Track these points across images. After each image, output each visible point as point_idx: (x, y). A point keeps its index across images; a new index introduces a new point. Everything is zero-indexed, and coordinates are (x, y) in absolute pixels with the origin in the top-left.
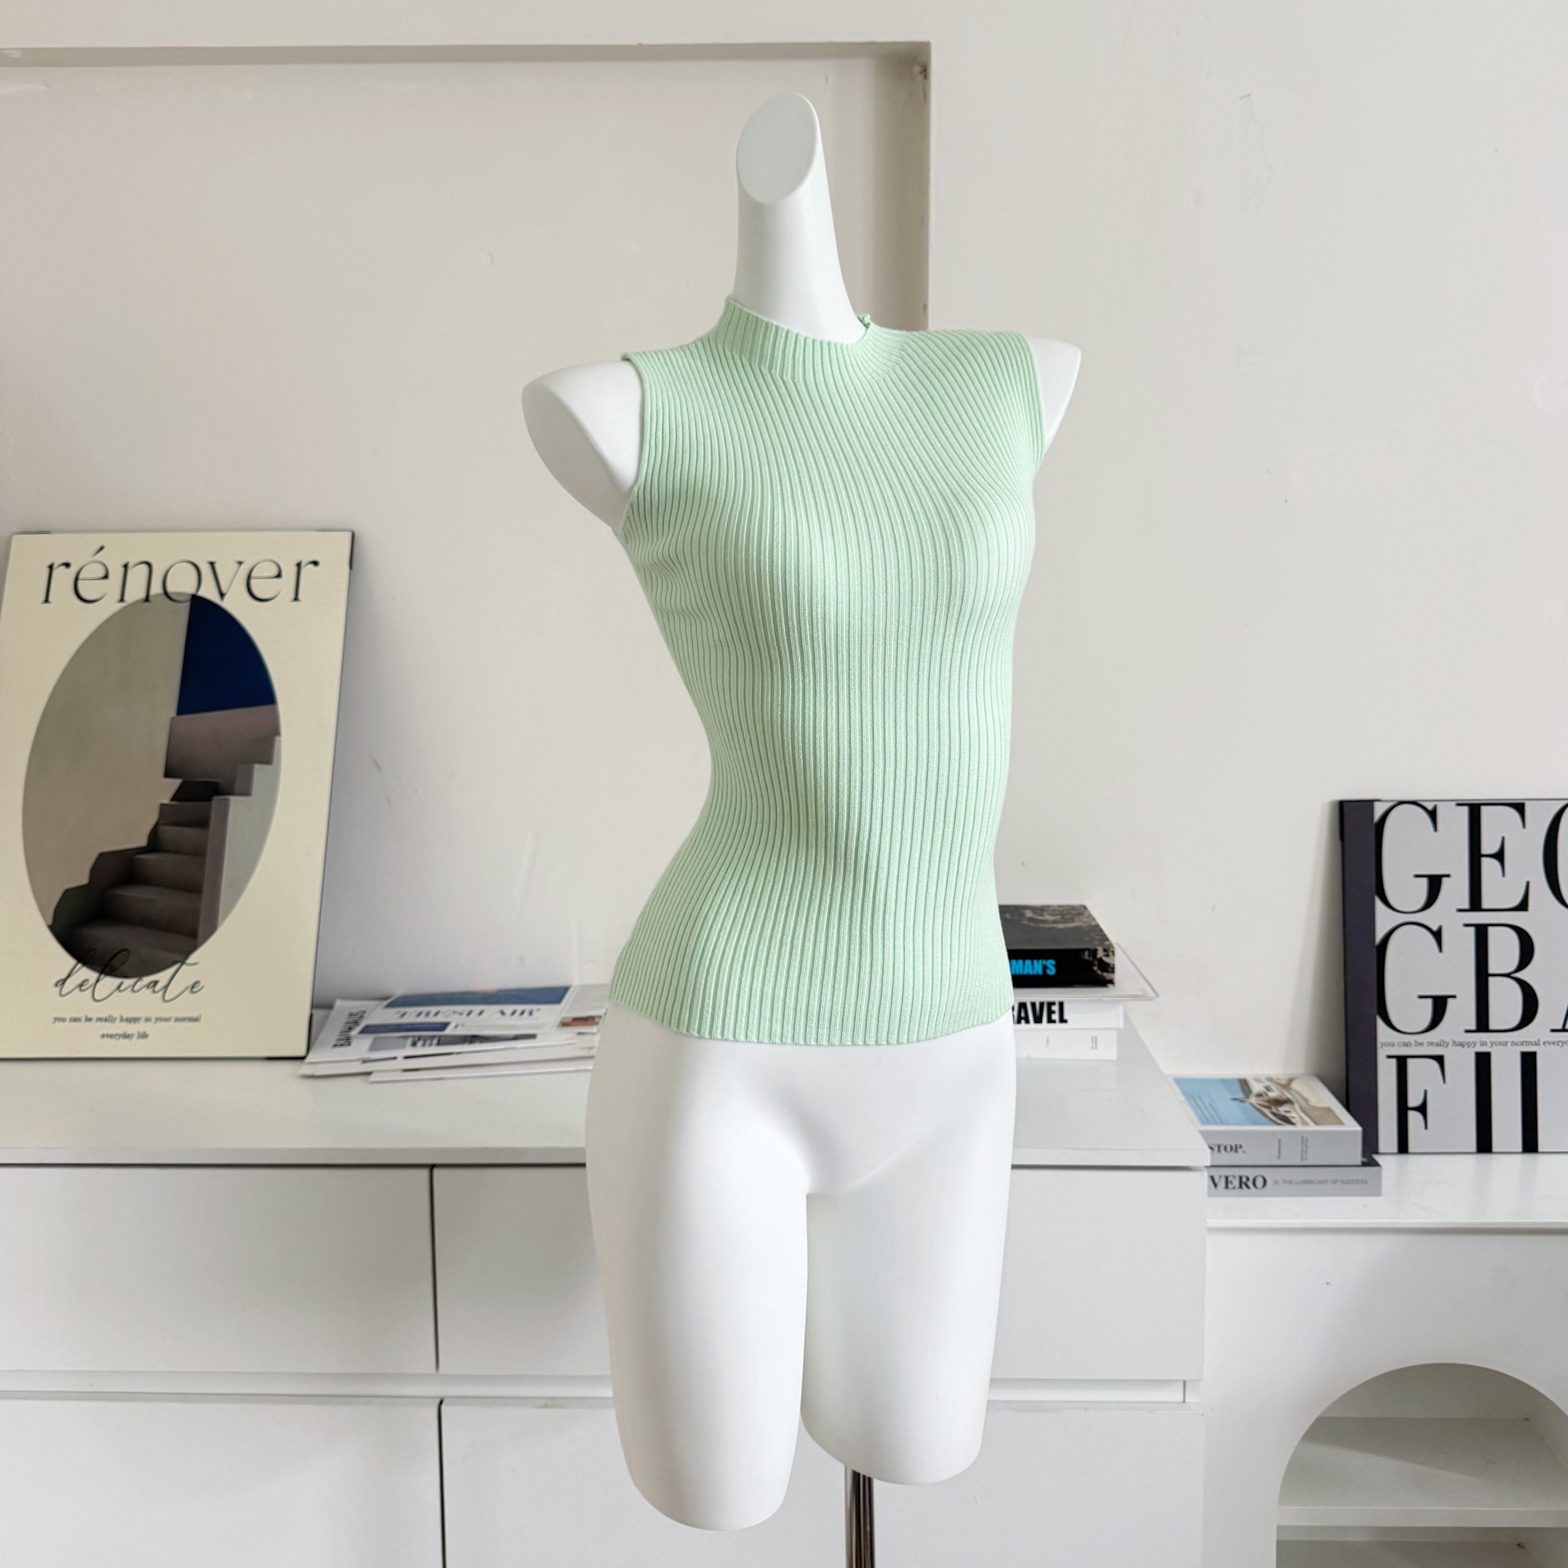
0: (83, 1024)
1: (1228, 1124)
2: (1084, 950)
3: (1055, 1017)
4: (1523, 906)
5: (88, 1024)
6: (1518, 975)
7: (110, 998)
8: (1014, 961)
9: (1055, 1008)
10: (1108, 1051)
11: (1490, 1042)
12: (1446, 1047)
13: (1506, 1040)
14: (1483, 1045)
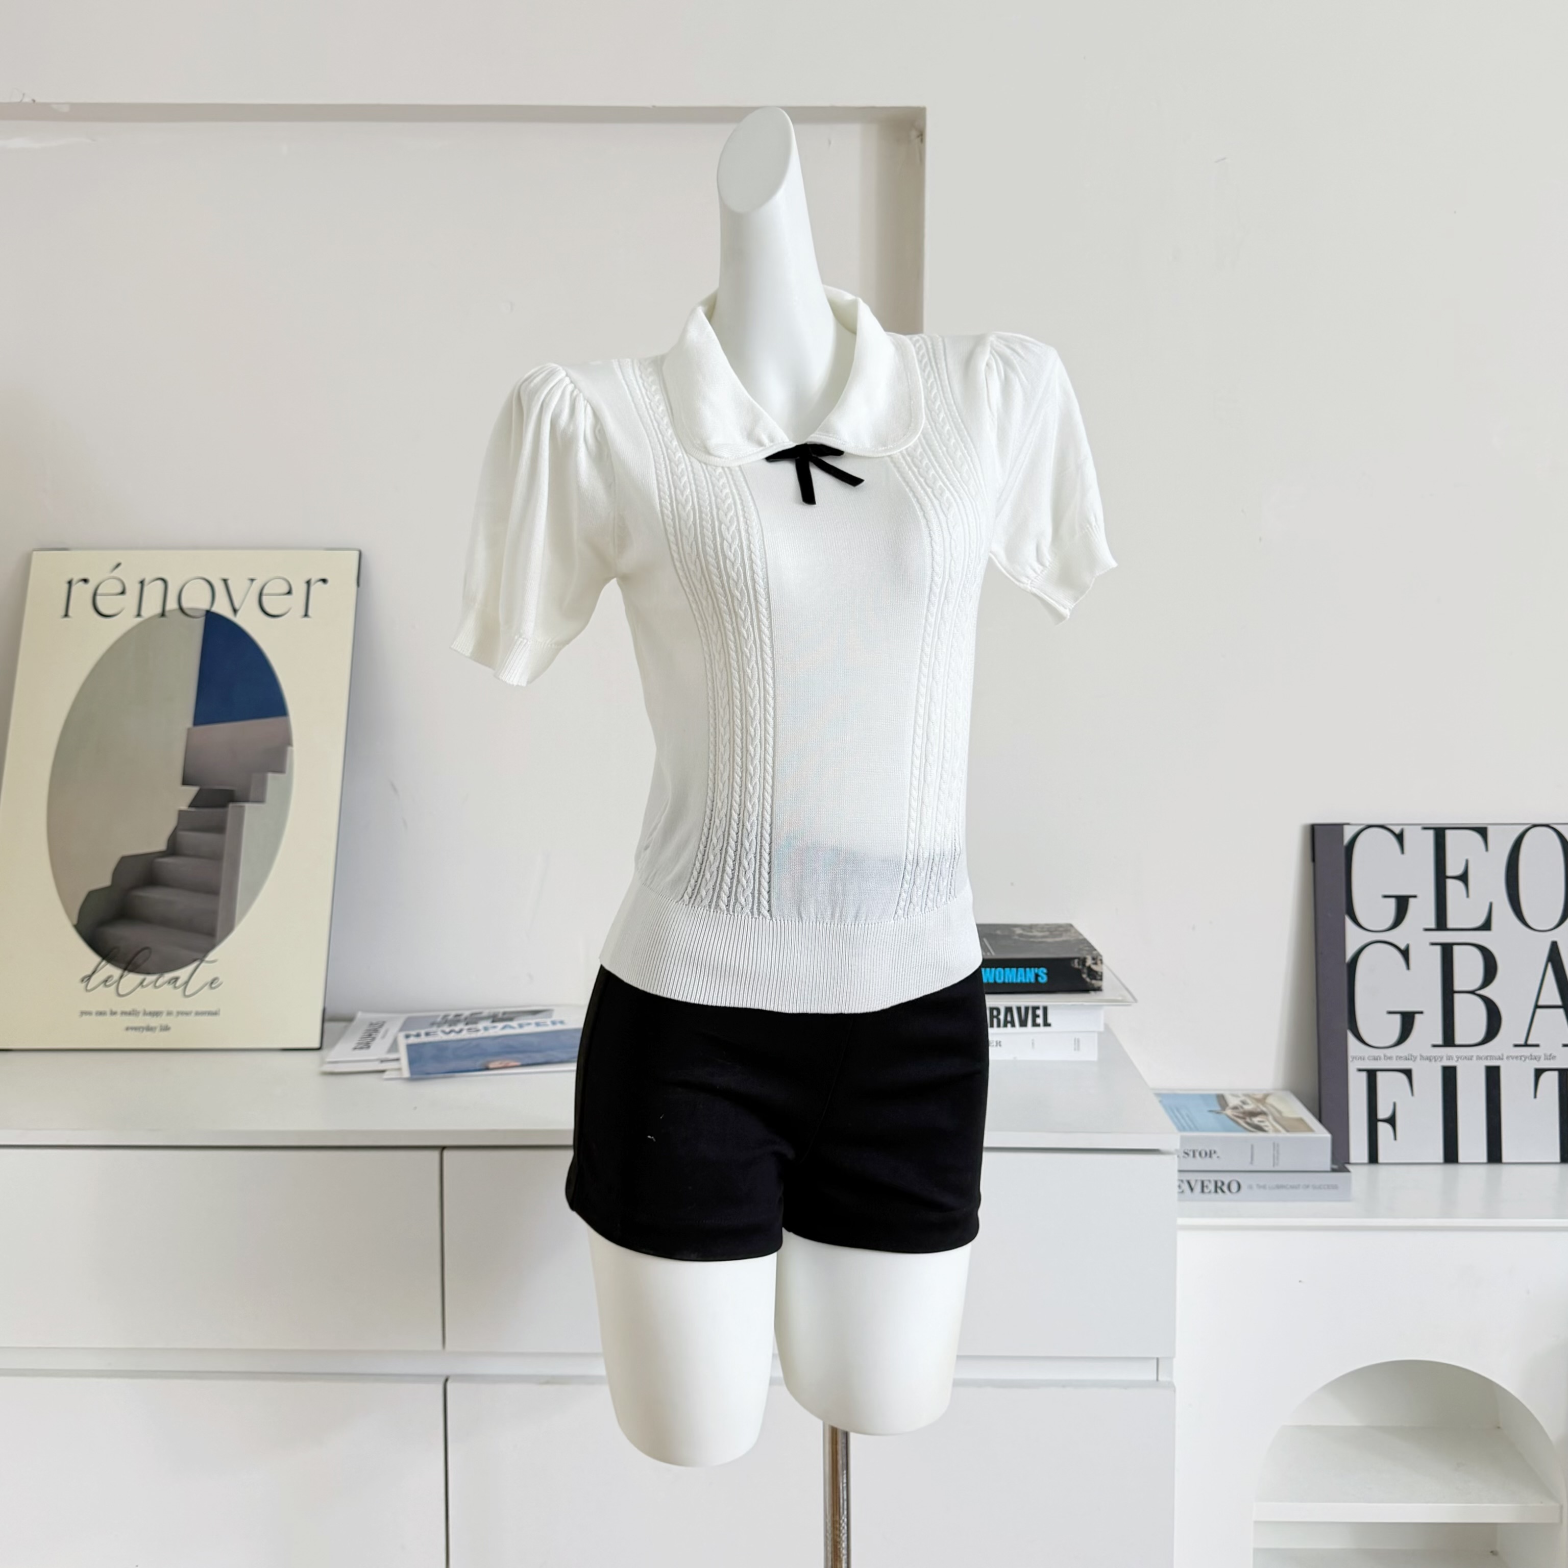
0: (109, 1017)
1: (1202, 1131)
2: (1073, 959)
3: (1040, 1021)
4: (1486, 926)
5: (113, 1017)
6: (1481, 992)
7: (134, 992)
9: (1040, 1012)
10: (1089, 1053)
11: (1456, 1057)
12: (1414, 1061)
13: (1473, 1054)
14: (1449, 1059)
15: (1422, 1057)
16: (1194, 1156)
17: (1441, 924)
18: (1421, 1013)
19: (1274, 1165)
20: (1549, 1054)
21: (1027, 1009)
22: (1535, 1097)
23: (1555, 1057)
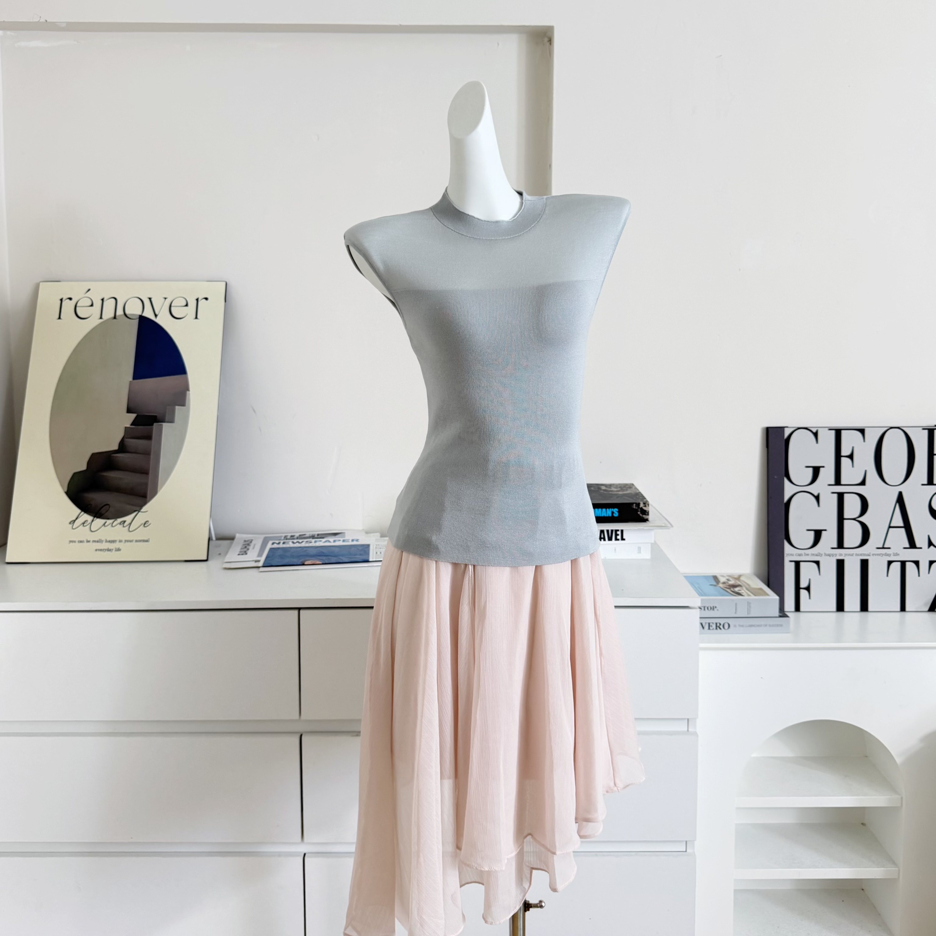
0: (85, 544)
1: (709, 596)
2: (633, 504)
3: (619, 537)
4: (863, 483)
5: (88, 544)
6: (859, 519)
7: (100, 529)
8: (596, 510)
9: (619, 533)
10: (646, 555)
11: (844, 554)
12: (821, 556)
13: (853, 553)
14: (840, 556)
15: (826, 555)
16: (704, 610)
17: (838, 481)
18: (825, 530)
19: (748, 614)
20: (895, 553)
21: (612, 531)
22: (887, 576)
23: (899, 554)
